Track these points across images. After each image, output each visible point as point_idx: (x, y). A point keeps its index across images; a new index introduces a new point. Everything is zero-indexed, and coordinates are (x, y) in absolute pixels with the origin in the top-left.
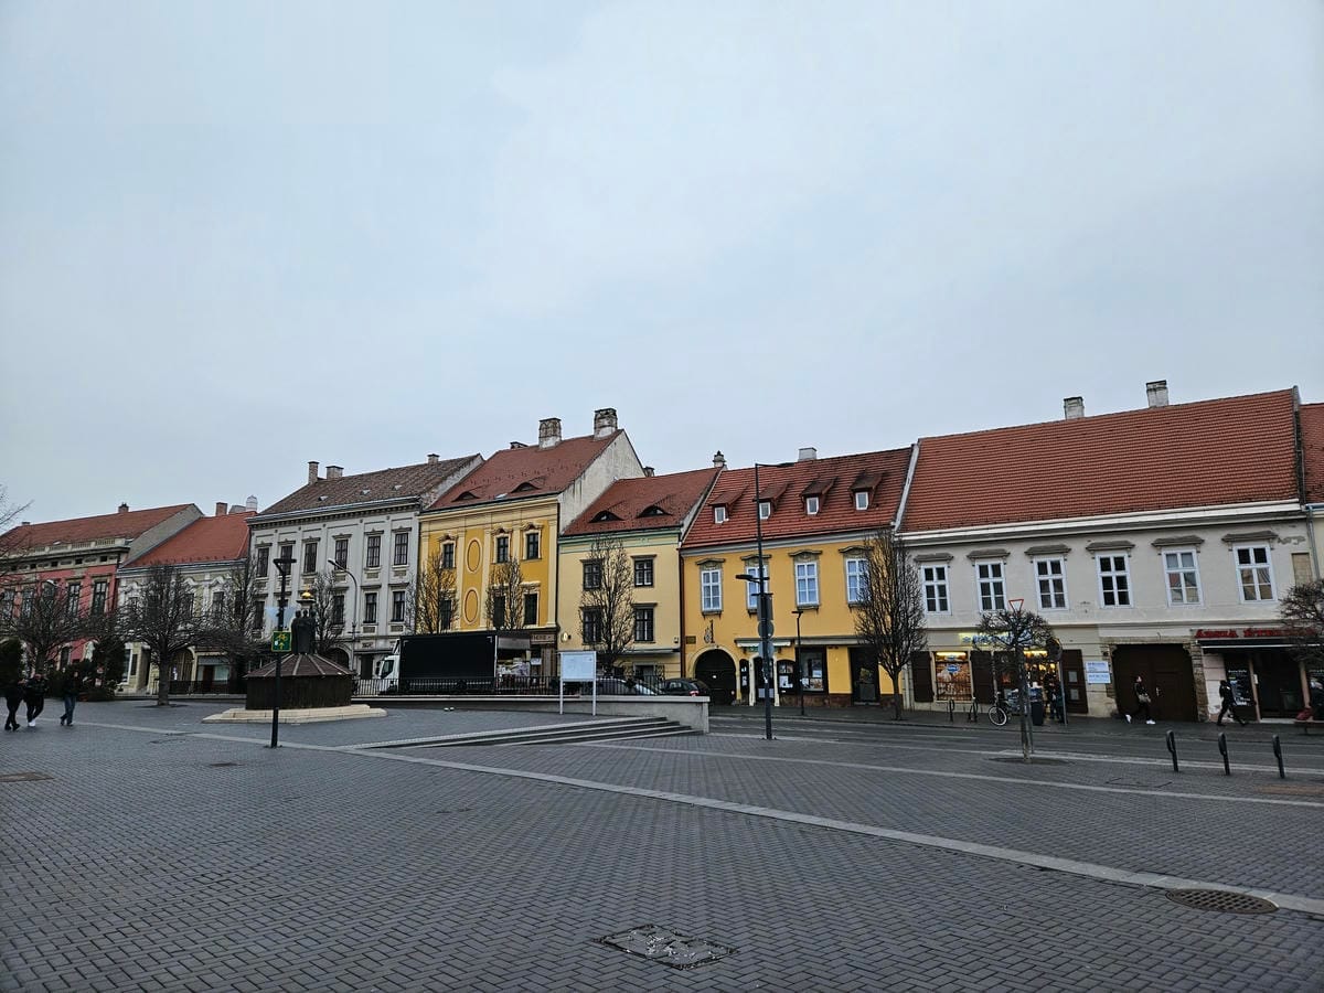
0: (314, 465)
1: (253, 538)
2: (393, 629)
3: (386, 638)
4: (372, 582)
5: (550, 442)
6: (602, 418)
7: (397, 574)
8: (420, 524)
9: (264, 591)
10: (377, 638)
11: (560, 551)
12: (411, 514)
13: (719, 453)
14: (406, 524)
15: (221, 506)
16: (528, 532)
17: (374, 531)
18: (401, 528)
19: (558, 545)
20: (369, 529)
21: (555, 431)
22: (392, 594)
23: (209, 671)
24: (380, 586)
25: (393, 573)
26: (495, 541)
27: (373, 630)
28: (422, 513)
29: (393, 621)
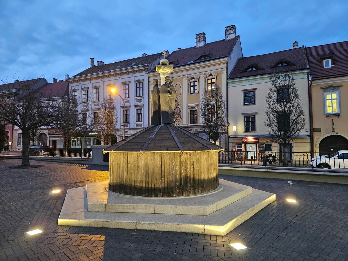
0: (93, 59)
1: (70, 87)
2: (137, 125)
3: (134, 129)
4: (126, 104)
5: (202, 44)
6: (230, 30)
7: (138, 101)
8: (148, 78)
9: (77, 109)
10: (130, 129)
11: (229, 86)
12: (144, 73)
13: (295, 42)
14: (141, 78)
15: (55, 80)
16: (208, 78)
17: (125, 82)
18: (139, 80)
19: (227, 83)
20: (123, 81)
21: (204, 39)
22: (136, 110)
23: (54, 143)
24: (130, 106)
25: (136, 101)
26: (189, 83)
27: (127, 126)
28: (149, 73)
29: (137, 122)
